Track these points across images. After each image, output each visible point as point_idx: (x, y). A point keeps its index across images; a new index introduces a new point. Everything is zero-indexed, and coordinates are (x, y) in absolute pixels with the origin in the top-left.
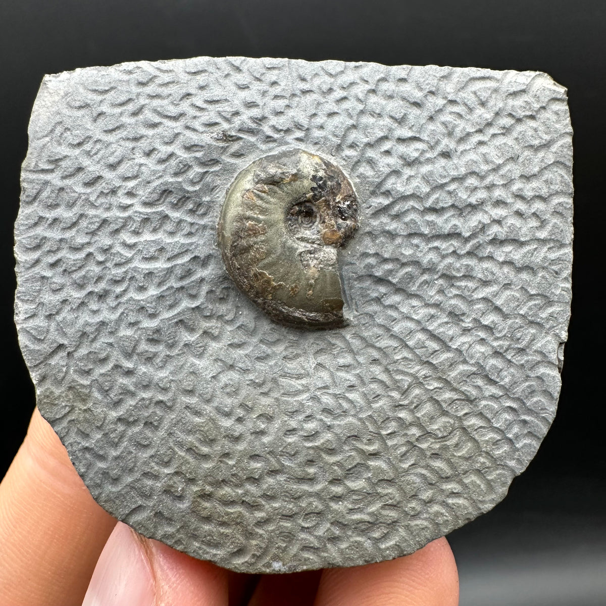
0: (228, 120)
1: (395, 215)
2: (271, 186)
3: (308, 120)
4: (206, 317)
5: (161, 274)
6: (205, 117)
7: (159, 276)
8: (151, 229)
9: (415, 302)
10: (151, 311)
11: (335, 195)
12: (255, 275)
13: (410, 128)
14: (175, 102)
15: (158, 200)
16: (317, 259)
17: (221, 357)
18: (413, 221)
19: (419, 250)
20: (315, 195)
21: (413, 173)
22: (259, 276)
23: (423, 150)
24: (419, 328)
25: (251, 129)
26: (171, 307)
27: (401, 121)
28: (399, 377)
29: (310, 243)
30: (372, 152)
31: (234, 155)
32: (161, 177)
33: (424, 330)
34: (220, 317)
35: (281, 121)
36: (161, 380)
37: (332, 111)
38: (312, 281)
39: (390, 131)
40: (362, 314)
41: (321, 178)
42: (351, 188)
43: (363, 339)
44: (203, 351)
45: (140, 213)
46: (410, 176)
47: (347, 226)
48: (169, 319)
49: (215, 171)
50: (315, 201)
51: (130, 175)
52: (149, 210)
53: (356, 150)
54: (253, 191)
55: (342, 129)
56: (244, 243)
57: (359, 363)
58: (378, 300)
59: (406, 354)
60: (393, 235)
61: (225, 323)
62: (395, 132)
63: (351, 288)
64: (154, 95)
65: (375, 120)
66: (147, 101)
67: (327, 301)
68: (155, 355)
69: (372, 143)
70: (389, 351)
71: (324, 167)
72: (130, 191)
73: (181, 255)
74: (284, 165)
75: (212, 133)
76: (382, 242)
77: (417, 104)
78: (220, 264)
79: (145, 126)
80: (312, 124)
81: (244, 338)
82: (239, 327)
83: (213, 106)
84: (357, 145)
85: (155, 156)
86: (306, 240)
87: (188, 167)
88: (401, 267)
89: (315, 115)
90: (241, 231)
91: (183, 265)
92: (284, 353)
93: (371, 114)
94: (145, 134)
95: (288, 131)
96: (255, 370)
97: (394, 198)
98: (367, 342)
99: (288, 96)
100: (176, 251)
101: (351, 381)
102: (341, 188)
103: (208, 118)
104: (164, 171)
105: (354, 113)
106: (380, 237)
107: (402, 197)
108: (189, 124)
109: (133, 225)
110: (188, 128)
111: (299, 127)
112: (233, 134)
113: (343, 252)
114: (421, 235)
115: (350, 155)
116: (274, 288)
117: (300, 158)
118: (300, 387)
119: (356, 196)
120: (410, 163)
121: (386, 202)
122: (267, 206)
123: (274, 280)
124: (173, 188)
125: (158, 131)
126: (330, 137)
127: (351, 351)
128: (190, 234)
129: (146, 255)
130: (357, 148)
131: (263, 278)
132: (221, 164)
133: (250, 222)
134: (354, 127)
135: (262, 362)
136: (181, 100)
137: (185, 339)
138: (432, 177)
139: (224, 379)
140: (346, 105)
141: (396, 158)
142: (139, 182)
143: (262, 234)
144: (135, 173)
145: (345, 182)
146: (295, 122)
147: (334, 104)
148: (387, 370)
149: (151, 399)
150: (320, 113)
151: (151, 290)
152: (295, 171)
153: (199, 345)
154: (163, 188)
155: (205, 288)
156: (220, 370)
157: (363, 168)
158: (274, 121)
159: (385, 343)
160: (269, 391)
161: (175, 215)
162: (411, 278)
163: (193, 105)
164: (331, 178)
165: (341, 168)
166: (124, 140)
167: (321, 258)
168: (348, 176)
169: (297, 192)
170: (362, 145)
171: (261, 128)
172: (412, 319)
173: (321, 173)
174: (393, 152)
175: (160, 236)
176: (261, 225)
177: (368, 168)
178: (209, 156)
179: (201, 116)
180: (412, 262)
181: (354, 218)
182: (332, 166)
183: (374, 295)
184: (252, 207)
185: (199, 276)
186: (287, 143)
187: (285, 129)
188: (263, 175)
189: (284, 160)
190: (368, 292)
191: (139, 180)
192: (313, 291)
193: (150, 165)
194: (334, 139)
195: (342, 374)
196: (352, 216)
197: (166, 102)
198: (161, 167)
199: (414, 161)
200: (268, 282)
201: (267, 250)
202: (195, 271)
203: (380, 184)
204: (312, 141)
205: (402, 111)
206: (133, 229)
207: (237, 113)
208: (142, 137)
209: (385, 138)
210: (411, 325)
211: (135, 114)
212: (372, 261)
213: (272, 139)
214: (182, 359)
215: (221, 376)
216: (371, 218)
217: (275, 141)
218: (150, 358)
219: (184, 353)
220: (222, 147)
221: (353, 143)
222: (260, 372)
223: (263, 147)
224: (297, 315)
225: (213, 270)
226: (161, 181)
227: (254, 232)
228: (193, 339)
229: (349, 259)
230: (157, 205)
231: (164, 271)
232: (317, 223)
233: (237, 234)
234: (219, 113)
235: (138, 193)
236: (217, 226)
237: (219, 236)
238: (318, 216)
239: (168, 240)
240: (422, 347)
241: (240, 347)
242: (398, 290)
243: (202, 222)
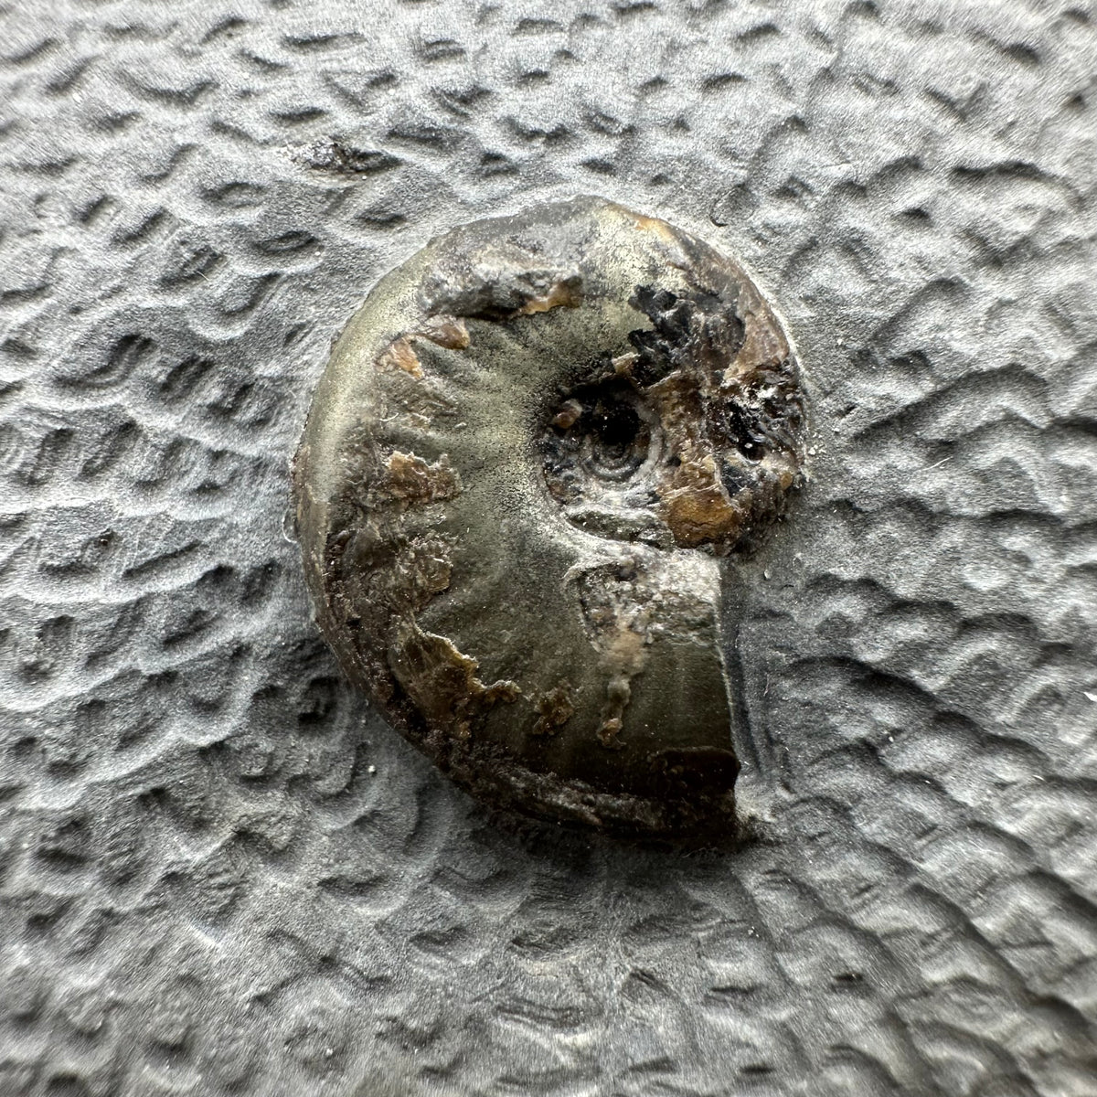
0: (354, 102)
1: (942, 443)
2: (483, 325)
3: (633, 99)
4: (250, 781)
5: (98, 625)
6: (280, 93)
7: (91, 633)
8: (78, 469)
9: (1007, 769)
10: (57, 754)
11: (720, 361)
12: (413, 650)
13: (1001, 135)
14: (187, 47)
15: (103, 371)
16: (642, 600)
17: (294, 927)
18: (1009, 468)
19: (1029, 573)
20: (645, 360)
21: (1009, 293)
22: (425, 654)
23: (1050, 212)
24: (1021, 868)
25: (430, 130)
26: (129, 741)
27: (966, 110)
28: (940, 1052)
29: (621, 538)
30: (862, 214)
31: (368, 221)
32: (117, 291)
33: (1043, 878)
34: (297, 784)
35: (539, 104)
36: (77, 999)
37: (719, 72)
38: (624, 684)
39: (927, 140)
40: (804, 801)
41: (669, 300)
42: (783, 338)
43: (805, 892)
44: (232, 902)
45: (43, 414)
46: (1003, 304)
47: (762, 476)
48: (118, 785)
49: (299, 276)
50: (646, 384)
51: (19, 286)
52: (71, 404)
53: (802, 205)
54: (413, 342)
55: (756, 132)
56: (373, 528)
57: (788, 982)
58: (867, 752)
59: (968, 963)
60: (932, 516)
61: (317, 802)
62: (947, 148)
63: (768, 702)
64: (125, 25)
65: (872, 103)
66: (102, 47)
67: (674, 758)
68: (64, 908)
69: (863, 180)
70: (903, 948)
71: (683, 258)
72: (12, 337)
73: (173, 563)
74: (534, 250)
75: (298, 144)
76: (888, 539)
77: (1025, 54)
78: (304, 597)
79: (84, 126)
80: (648, 114)
81: (377, 862)
82: (361, 822)
83: (311, 56)
84: (806, 188)
85: (106, 224)
86: (604, 527)
87: (209, 260)
88: (957, 636)
89: (658, 83)
90: (366, 486)
91: (175, 596)
92: (519, 926)
93: (860, 85)
94: (81, 150)
95: (559, 136)
96: (408, 983)
97: (940, 380)
98: (819, 904)
99: (566, 22)
100: (157, 548)
101: (755, 1048)
102: (742, 334)
103: (287, 93)
104: (129, 271)
105: (800, 78)
106: (883, 521)
107: (970, 376)
108: (222, 116)
109: (17, 452)
110: (219, 127)
111: (599, 122)
112: (371, 146)
113: (743, 571)
114: (1039, 519)
115: (781, 221)
116: (480, 699)
117: (595, 224)
118: (565, 1060)
119: (797, 369)
120: (997, 258)
121: (908, 393)
122: (466, 396)
123: (477, 673)
124: (159, 329)
125: (126, 140)
126: (710, 157)
127: (762, 935)
128: (207, 490)
129: (51, 556)
130: (806, 197)
131: (438, 660)
132: (321, 248)
133: (397, 454)
134: (798, 124)
135: (436, 953)
136: (209, 37)
137: (171, 857)
138: (1082, 308)
139: (298, 1007)
140: (768, 52)
141: (948, 238)
142: (50, 308)
143: (438, 500)
144: (36, 281)
145: (761, 315)
146: (586, 107)
147: (727, 49)
148: (892, 1021)
149: (38, 1067)
150: (676, 79)
151: (64, 677)
152: (571, 270)
153: (219, 880)
154: (122, 329)
155: (250, 680)
156: (286, 973)
157: (827, 270)
158: (512, 102)
159: (888, 914)
160: (456, 1063)
161: (161, 422)
162: (994, 676)
163: (245, 56)
164: (707, 299)
165: (746, 266)
166: (14, 169)
167: (658, 597)
168: (767, 295)
169: (575, 347)
170: (826, 189)
171: (467, 127)
172: (996, 834)
173: (671, 281)
174: (938, 215)
175: (103, 492)
176: (437, 465)
177: (845, 269)
178: (280, 223)
179: (266, 91)
180: (1001, 617)
181: (788, 448)
182: (713, 255)
183: (855, 731)
184: (408, 398)
185: (229, 637)
186: (553, 179)
187: (548, 128)
188: (453, 285)
189: (537, 232)
190: (834, 720)
191: (49, 301)
192: (623, 718)
193: (88, 253)
194: (724, 166)
195: (725, 1021)
196: (780, 443)
197: (159, 47)
198: (121, 259)
199: (1014, 249)
200: (457, 675)
201: (458, 562)
202: (218, 617)
203: (890, 329)
204: (643, 173)
205: (973, 73)
206: (16, 466)
207: (385, 79)
208: (70, 161)
209: (910, 166)
210: (991, 855)
211: (59, 87)
212: (849, 606)
213: (501, 165)
214: (157, 928)
215: (290, 995)
216: (851, 451)
217: (512, 170)
218: (46, 918)
219: (162, 906)
220: (330, 193)
221: (792, 179)
222: (426, 991)
223: (472, 192)
224: (561, 800)
225: (280, 615)
226: (117, 304)
227: (412, 492)
228: (198, 857)
229: (765, 597)
230: (101, 387)
231: (111, 614)
232: (649, 463)
233: (349, 500)
234: (327, 79)
235: (40, 345)
236: (291, 466)
237: (296, 502)
238: (654, 436)
239: (134, 508)
240: (1033, 944)
241: (361, 893)
242: (946, 720)
243: (251, 450)
